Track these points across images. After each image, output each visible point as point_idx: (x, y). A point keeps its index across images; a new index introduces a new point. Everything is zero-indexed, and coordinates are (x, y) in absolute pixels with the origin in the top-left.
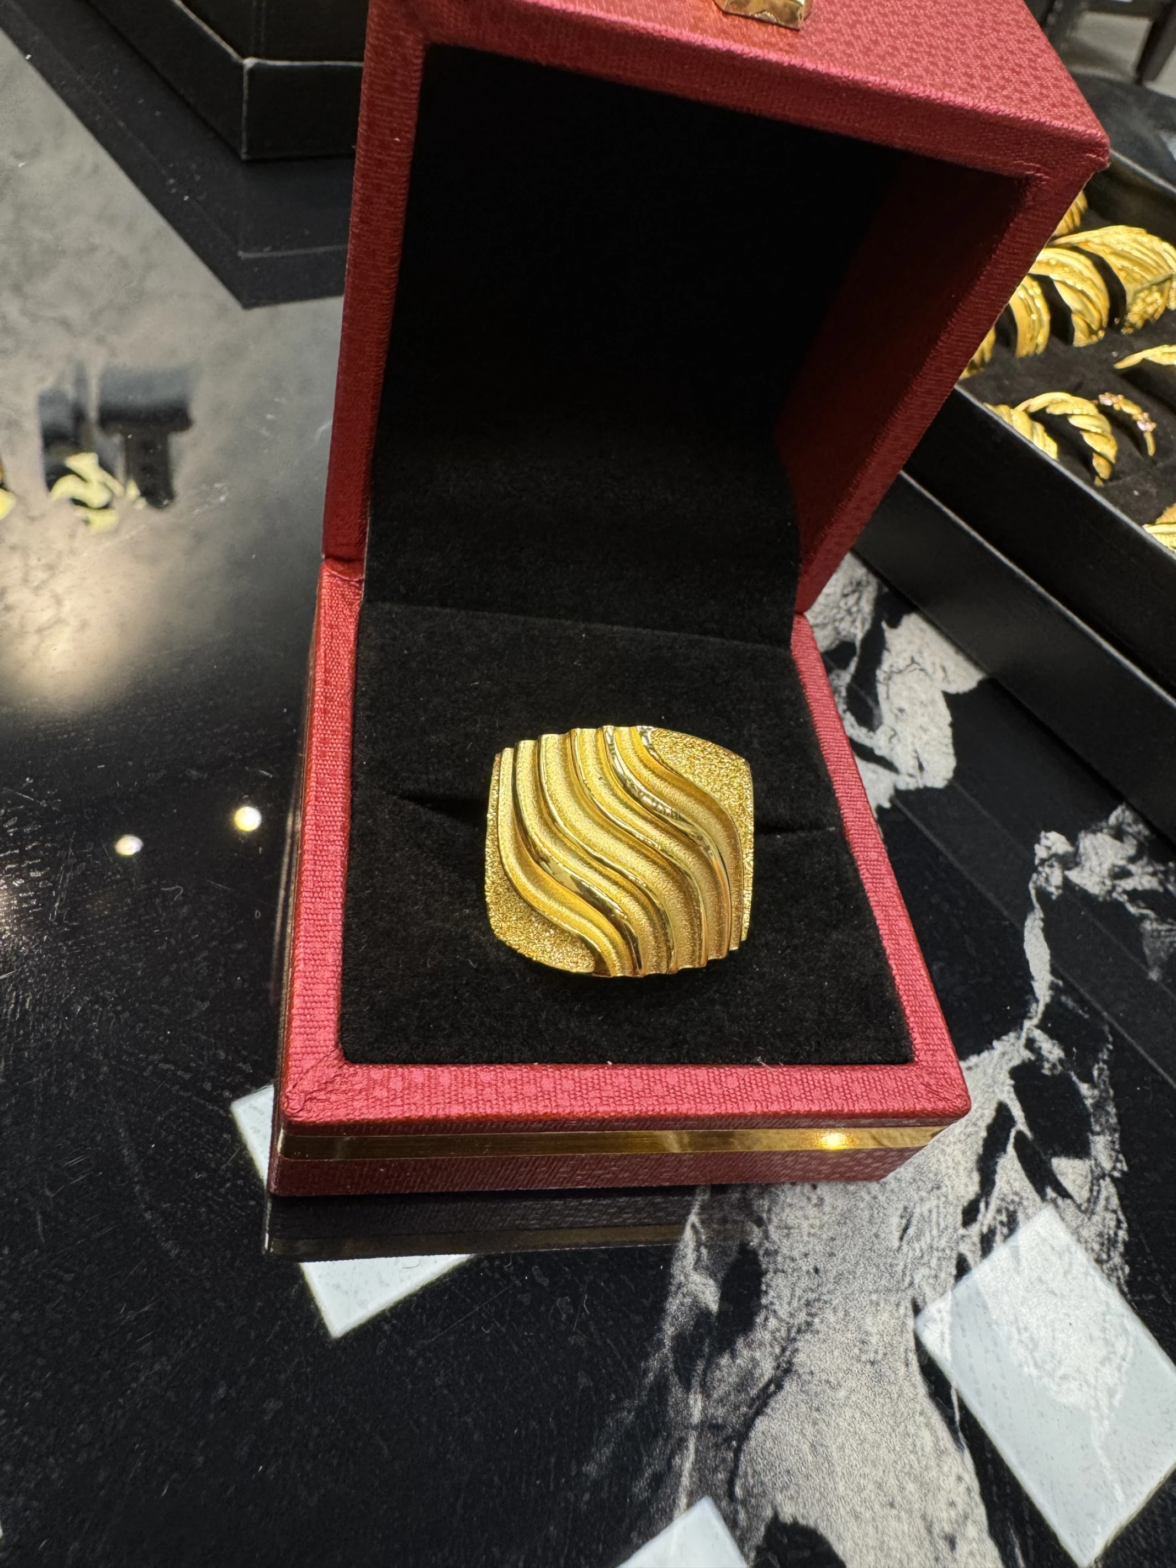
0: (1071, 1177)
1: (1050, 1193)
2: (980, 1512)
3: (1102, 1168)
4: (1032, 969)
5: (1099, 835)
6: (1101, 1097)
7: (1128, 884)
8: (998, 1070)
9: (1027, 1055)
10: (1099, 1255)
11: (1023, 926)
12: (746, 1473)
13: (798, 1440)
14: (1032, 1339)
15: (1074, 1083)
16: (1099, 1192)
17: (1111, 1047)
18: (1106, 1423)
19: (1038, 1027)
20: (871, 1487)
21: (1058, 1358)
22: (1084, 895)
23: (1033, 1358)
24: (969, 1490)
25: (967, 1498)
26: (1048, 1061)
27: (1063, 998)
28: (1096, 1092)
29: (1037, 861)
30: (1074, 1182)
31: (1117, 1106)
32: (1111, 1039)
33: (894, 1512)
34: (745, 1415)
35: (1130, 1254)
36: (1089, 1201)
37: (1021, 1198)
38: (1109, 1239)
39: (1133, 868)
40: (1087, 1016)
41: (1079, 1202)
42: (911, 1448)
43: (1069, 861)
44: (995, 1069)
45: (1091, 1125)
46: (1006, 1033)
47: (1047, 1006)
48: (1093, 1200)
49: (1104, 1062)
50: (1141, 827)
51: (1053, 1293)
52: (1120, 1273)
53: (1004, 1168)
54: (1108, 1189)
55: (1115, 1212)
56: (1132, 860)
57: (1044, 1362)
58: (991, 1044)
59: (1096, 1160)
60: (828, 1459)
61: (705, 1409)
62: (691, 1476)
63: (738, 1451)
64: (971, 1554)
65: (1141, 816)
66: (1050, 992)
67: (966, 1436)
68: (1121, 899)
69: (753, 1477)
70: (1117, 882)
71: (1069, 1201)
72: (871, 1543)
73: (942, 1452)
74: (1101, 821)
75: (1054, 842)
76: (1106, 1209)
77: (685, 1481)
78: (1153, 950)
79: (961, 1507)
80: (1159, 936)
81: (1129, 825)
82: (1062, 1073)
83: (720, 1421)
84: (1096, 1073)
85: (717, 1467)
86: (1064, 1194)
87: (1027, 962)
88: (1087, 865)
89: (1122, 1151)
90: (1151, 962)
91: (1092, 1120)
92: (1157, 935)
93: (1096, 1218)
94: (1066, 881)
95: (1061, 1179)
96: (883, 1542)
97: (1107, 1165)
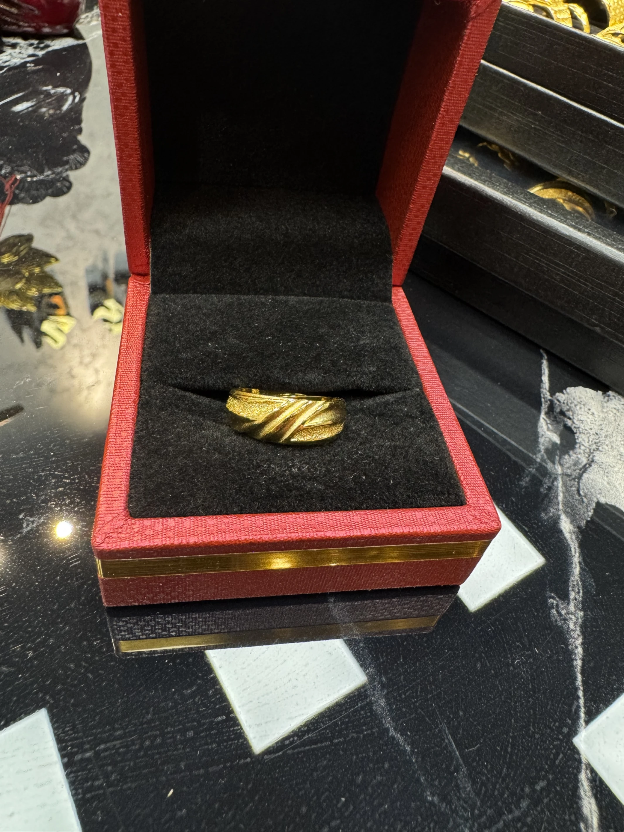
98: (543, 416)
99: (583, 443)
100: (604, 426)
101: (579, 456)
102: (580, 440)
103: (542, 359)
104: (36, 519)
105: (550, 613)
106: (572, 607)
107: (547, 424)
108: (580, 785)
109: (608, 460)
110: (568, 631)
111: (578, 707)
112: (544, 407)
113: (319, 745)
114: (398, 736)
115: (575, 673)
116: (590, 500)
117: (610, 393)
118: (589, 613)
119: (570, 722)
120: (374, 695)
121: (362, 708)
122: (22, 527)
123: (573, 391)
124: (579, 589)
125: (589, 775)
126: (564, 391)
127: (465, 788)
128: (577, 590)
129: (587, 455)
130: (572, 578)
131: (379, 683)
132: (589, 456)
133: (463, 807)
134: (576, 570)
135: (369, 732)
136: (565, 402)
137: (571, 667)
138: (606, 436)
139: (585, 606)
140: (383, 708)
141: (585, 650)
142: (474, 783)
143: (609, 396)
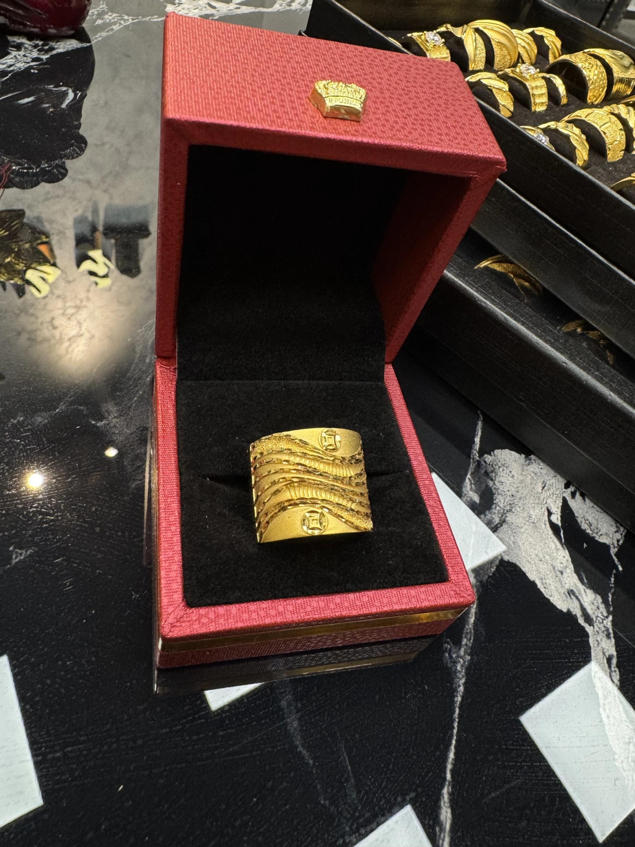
98: (469, 476)
99: (499, 504)
100: (520, 488)
101: (493, 516)
102: (497, 500)
103: (478, 420)
104: (24, 552)
105: (442, 657)
106: (462, 652)
107: (471, 484)
108: (441, 797)
109: (518, 521)
110: (456, 672)
111: (452, 735)
112: (472, 467)
113: (241, 756)
114: (304, 752)
115: (454, 708)
117: (532, 457)
118: (475, 657)
119: (442, 747)
120: (289, 717)
121: (278, 728)
122: (11, 558)
123: (500, 453)
124: (471, 637)
125: (450, 790)
126: (492, 453)
127: (351, 795)
128: (469, 637)
129: (500, 516)
130: (467, 627)
131: (294, 709)
132: (502, 516)
133: (347, 810)
134: (472, 620)
135: (282, 747)
136: (491, 463)
137: (453, 702)
138: (520, 498)
139: (473, 651)
140: (295, 729)
141: (466, 689)
142: (359, 792)
143: (530, 459)
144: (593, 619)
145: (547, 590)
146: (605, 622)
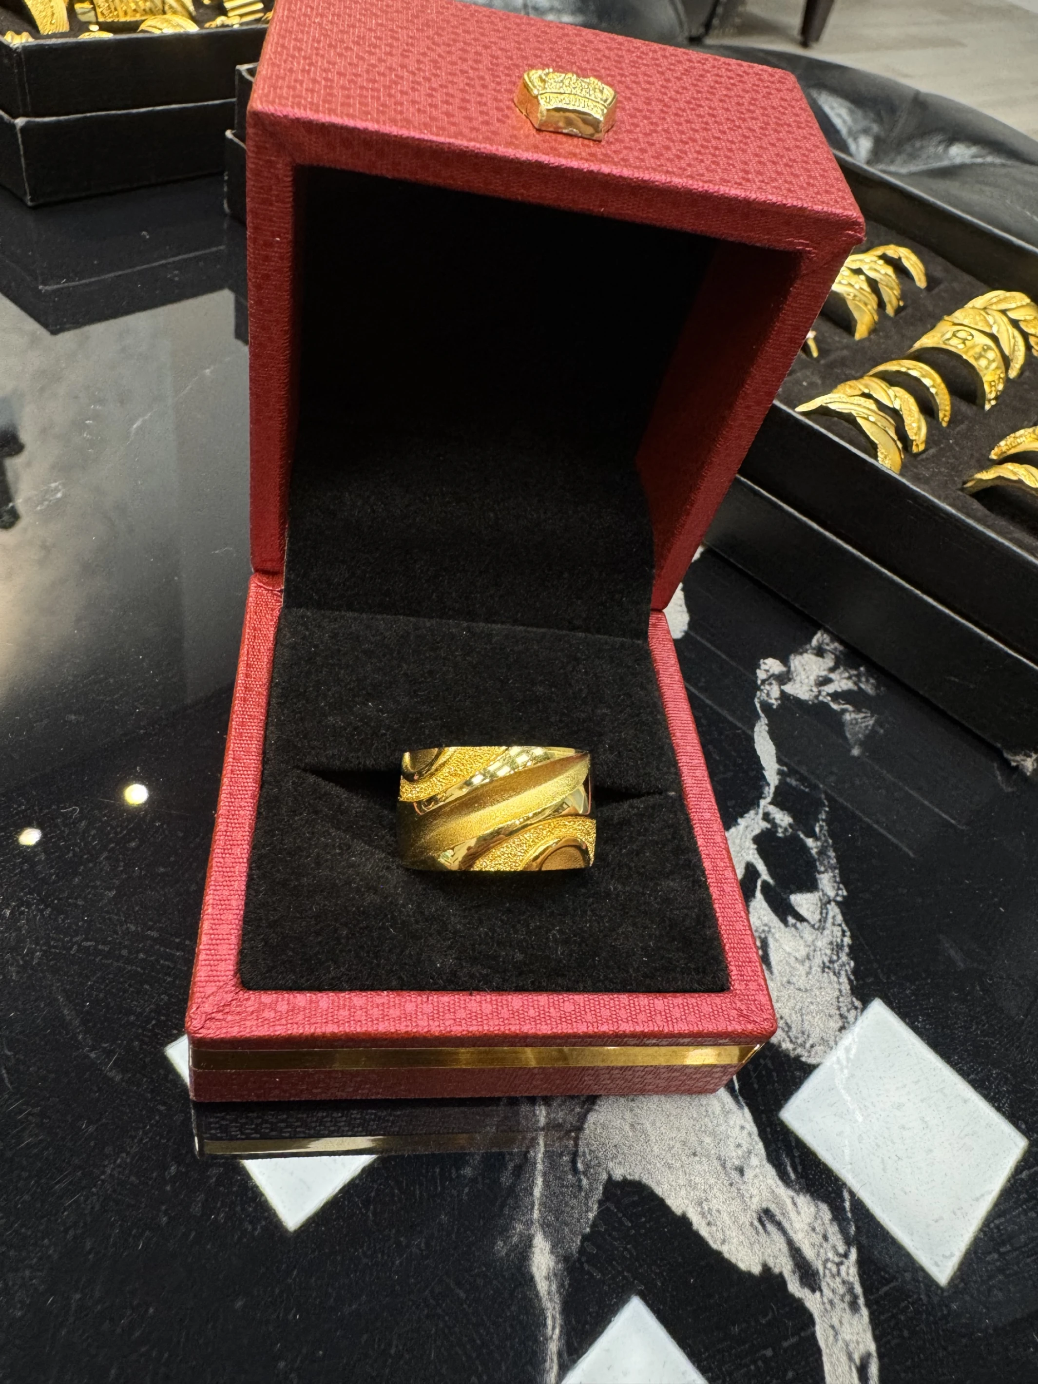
0: (805, 906)
1: (791, 920)
2: (760, 1147)
3: (828, 897)
4: (763, 762)
5: (805, 655)
6: (822, 846)
7: (830, 688)
8: (744, 839)
9: (765, 825)
10: (831, 958)
11: (753, 731)
12: (584, 1152)
13: (620, 1123)
14: (787, 1023)
15: (801, 840)
16: (827, 914)
17: (827, 809)
18: (846, 1071)
19: (771, 803)
20: (678, 1145)
21: (806, 1033)
22: (798, 701)
23: (789, 1037)
24: (750, 1134)
25: (749, 1139)
26: (781, 827)
27: (788, 780)
28: (819, 843)
29: (759, 682)
30: (808, 910)
31: (835, 851)
32: (826, 803)
33: (697, 1158)
34: (578, 1113)
35: (854, 952)
36: (820, 921)
37: (770, 928)
38: (837, 945)
39: (832, 676)
40: (807, 790)
41: (812, 923)
42: (704, 1114)
43: (783, 678)
44: (741, 839)
45: (816, 867)
46: (747, 811)
47: (777, 788)
48: (823, 920)
49: (823, 820)
50: (836, 645)
51: (800, 989)
52: (847, 967)
53: (755, 908)
54: (834, 911)
55: (840, 925)
56: (832, 670)
57: (797, 1038)
58: (736, 821)
59: (823, 891)
60: (644, 1132)
61: (548, 1114)
62: (543, 1162)
63: (576, 1139)
64: (756, 1176)
65: (835, 638)
66: (778, 777)
67: (744, 1098)
68: (825, 700)
69: (590, 1154)
70: (822, 688)
71: (805, 924)
72: (681, 1182)
73: (728, 1112)
74: (806, 644)
75: (771, 665)
76: (834, 924)
77: (540, 1167)
78: (855, 734)
79: (745, 1148)
80: (857, 723)
81: (828, 645)
82: (792, 834)
83: (560, 1121)
84: (817, 829)
85: (562, 1152)
86: (801, 918)
87: (758, 758)
88: (798, 679)
89: (842, 882)
90: (852, 741)
91: (818, 863)
92: (855, 722)
93: (826, 932)
94: (783, 693)
95: (798, 909)
96: (691, 1180)
97: (831, 893)
116: (593, 1180)
144: (818, 1272)
145: (714, 1228)
146: (843, 1269)
